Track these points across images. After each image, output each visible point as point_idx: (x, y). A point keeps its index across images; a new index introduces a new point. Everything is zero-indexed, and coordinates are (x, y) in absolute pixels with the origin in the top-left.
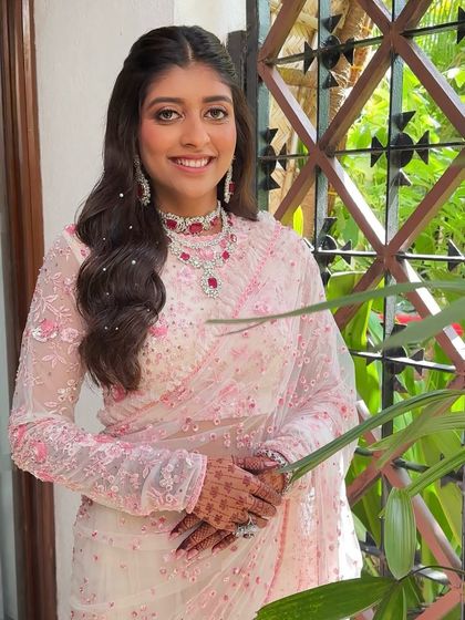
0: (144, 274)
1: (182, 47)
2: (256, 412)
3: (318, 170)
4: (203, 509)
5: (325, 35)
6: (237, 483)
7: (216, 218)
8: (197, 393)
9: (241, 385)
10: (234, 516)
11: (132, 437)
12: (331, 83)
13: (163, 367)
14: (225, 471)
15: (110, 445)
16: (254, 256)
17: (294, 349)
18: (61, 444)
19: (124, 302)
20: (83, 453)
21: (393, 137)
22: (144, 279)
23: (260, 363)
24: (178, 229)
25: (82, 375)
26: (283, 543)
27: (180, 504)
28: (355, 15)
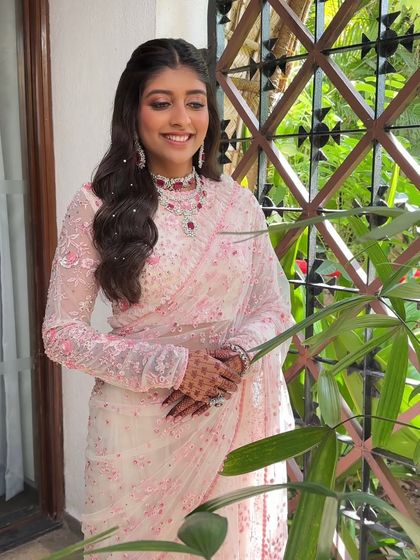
0: (142, 219)
1: (172, 54)
2: (222, 318)
3: (260, 150)
4: (186, 386)
5: (266, 52)
6: (211, 368)
7: (192, 179)
8: (181, 305)
9: (212, 299)
10: (209, 391)
11: (134, 336)
12: (270, 87)
13: (156, 286)
14: (202, 359)
15: (118, 342)
16: (220, 207)
17: (248, 274)
18: (82, 342)
19: (128, 240)
20: (98, 348)
21: (315, 125)
22: (142, 224)
23: (226, 284)
24: (165, 187)
25: (96, 293)
26: (241, 411)
27: (169, 383)
28: (282, 40)
